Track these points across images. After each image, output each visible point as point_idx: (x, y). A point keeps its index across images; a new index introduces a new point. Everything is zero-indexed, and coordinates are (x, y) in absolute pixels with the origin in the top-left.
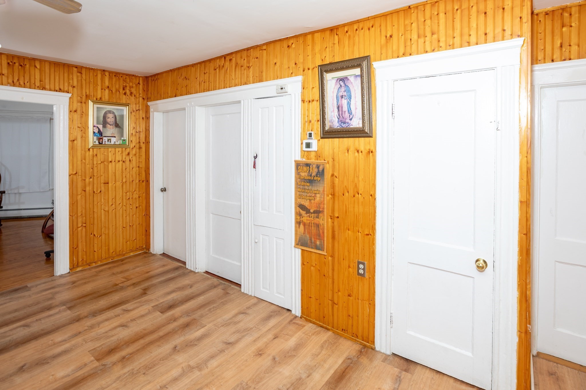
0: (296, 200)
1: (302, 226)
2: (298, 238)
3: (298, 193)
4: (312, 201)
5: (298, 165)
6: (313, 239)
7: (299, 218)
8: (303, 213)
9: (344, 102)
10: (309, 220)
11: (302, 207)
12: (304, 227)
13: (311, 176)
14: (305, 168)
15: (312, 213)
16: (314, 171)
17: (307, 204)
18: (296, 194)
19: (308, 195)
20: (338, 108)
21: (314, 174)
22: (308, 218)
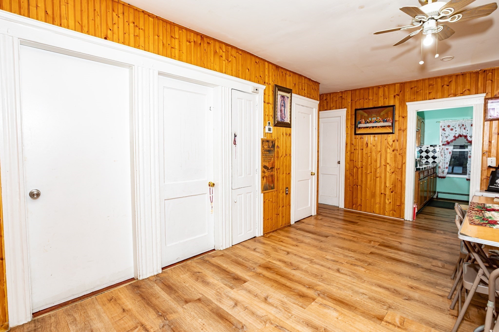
0: (262, 163)
1: (265, 179)
2: (263, 187)
3: (263, 159)
4: (270, 162)
5: (263, 141)
6: (270, 185)
7: (263, 174)
8: (265, 170)
9: (283, 108)
10: (268, 174)
11: (265, 167)
12: (266, 179)
13: (269, 148)
14: (267, 143)
15: (270, 169)
16: (271, 145)
17: (267, 164)
18: (262, 160)
19: (268, 159)
20: (281, 111)
21: (270, 147)
22: (268, 173)
